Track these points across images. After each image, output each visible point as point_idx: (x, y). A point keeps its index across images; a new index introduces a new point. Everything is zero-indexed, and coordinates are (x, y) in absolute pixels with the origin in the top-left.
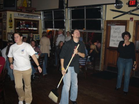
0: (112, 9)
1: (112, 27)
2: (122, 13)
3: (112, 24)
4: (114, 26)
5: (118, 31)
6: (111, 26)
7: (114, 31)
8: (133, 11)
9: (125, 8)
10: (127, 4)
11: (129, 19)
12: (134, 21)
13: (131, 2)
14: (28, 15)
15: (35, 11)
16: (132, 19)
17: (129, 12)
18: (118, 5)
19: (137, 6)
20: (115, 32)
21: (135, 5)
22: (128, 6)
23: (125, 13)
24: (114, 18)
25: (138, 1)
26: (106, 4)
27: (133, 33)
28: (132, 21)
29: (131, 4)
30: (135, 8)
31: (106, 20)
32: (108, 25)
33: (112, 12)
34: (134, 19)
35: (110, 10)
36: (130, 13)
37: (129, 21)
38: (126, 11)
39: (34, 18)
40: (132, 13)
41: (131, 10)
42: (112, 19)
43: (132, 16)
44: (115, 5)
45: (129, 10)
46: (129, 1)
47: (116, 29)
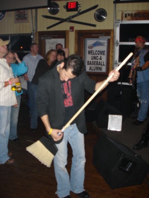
0: (46, 15)
2: (57, 21)
3: (47, 36)
4: (49, 39)
6: (46, 40)
8: (73, 17)
9: (63, 13)
10: (65, 8)
11: (68, 29)
12: (76, 31)
13: (70, 4)
16: (72, 28)
17: (68, 18)
18: (52, 8)
19: (79, 9)
21: (76, 9)
22: (65, 10)
23: (62, 21)
24: (48, 28)
25: (79, 3)
27: (75, 48)
28: (73, 31)
29: (70, 7)
30: (76, 13)
31: (38, 30)
32: (42, 38)
33: (46, 19)
34: (75, 29)
35: (42, 16)
36: (69, 20)
37: (68, 31)
38: (65, 18)
41: (70, 16)
42: (46, 30)
43: (72, 24)
44: (49, 8)
45: (68, 17)
46: (68, 3)
47: (53, 44)
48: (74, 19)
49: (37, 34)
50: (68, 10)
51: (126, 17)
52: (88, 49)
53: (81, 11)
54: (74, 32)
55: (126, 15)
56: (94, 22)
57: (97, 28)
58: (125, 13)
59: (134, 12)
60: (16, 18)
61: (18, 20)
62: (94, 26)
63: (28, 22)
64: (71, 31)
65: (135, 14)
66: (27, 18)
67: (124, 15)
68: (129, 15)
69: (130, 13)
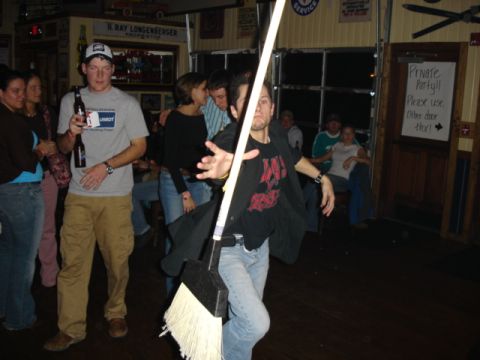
0: (412, 2)
1: (412, 66)
2: (443, 19)
3: (412, 56)
4: (418, 62)
5: (433, 81)
6: (410, 65)
7: (418, 82)
11: (467, 39)
14: (140, 29)
15: (166, 15)
16: (476, 37)
17: (468, 12)
20: (420, 85)
23: (452, 18)
24: (416, 35)
28: (478, 44)
31: (392, 41)
32: (400, 59)
33: (411, 13)
35: (404, 6)
36: (470, 16)
37: (466, 44)
38: (459, 11)
39: (162, 36)
41: (473, 8)
42: (410, 39)
43: (476, 27)
45: (467, 8)
47: (425, 74)
49: (389, 48)
60: (344, 11)
61: (346, 15)
63: (370, 20)
64: (474, 44)
66: (367, 9)
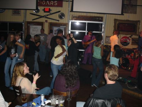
2: (39, 17)
3: (31, 24)
5: (37, 30)
7: (33, 30)
8: (47, 15)
9: (42, 13)
11: (44, 21)
12: (49, 23)
13: (46, 9)
16: (46, 21)
17: (45, 16)
21: (49, 12)
22: (43, 11)
23: (41, 17)
24: (33, 20)
26: (26, 10)
29: (46, 10)
30: (48, 13)
31: (27, 21)
32: (28, 25)
33: (31, 15)
34: (48, 21)
35: (30, 13)
38: (43, 15)
40: (47, 17)
42: (31, 21)
43: (46, 19)
45: (44, 15)
46: (45, 8)
47: (34, 28)
48: (48, 17)
50: (45, 12)
51: (74, 18)
52: (54, 32)
53: (51, 13)
54: (48, 23)
55: (74, 17)
56: (58, 19)
57: (60, 22)
58: (73, 16)
59: (77, 16)
60: (13, 13)
61: (14, 14)
62: (58, 21)
63: (21, 16)
65: (78, 17)
66: (20, 13)
67: (73, 17)
68: (75, 17)
69: (76, 16)
